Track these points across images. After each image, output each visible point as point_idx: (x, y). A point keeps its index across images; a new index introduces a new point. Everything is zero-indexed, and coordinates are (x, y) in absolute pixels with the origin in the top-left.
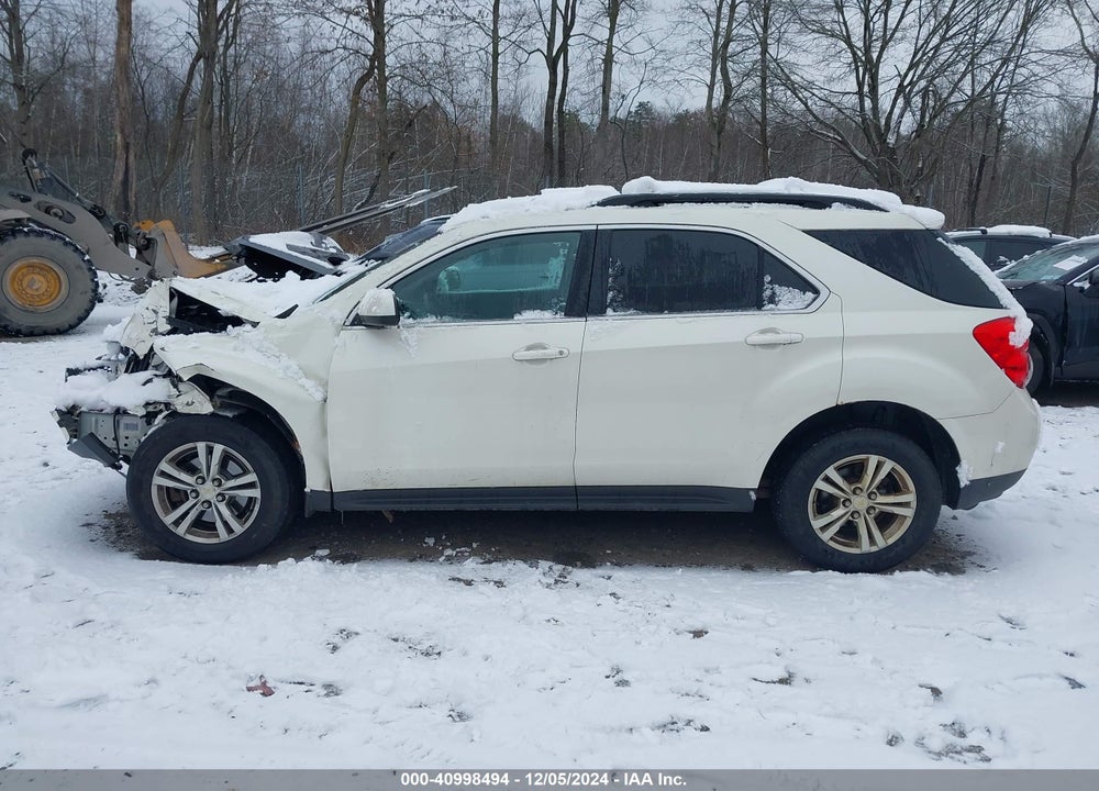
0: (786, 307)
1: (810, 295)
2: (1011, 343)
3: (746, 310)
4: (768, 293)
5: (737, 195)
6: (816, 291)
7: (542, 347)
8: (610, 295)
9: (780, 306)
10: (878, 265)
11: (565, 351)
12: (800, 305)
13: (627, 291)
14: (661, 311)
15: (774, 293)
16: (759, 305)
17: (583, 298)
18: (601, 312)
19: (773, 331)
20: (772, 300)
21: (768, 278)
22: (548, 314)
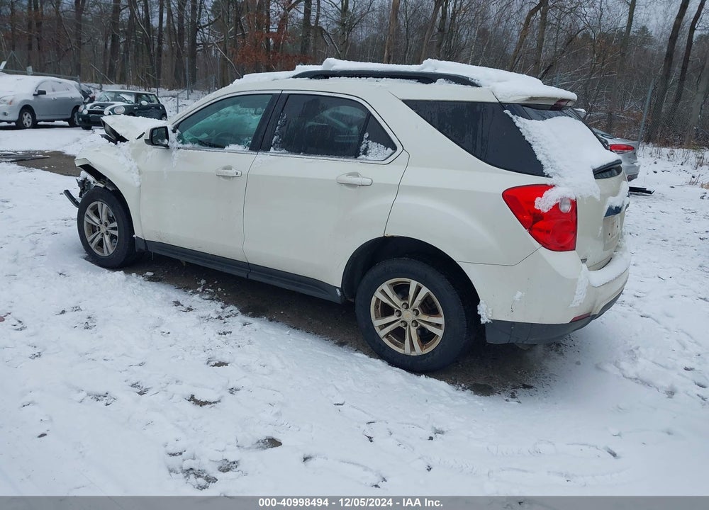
0: (372, 158)
1: (390, 150)
2: (535, 207)
3: (347, 158)
4: (364, 146)
5: (377, 72)
6: (395, 148)
7: (230, 168)
8: (275, 138)
9: (369, 158)
10: (445, 131)
11: (239, 173)
12: (381, 157)
13: (284, 136)
14: (298, 152)
15: (367, 147)
16: (356, 155)
17: (260, 139)
18: (267, 149)
19: (357, 175)
20: (365, 153)
21: (366, 135)
22: (240, 148)
